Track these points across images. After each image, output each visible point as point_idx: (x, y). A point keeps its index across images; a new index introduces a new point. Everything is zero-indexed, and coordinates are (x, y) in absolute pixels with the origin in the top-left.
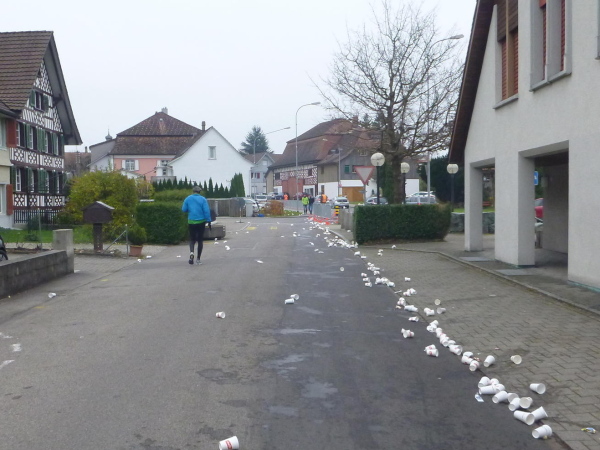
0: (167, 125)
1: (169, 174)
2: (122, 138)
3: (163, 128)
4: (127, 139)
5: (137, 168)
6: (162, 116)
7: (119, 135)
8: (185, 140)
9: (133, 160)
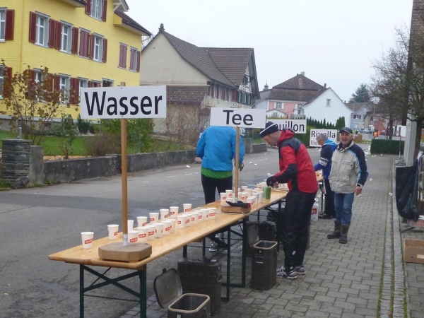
0: (303, 83)
1: (301, 114)
2: (275, 90)
3: (301, 85)
4: (279, 90)
5: (283, 107)
6: (301, 77)
7: (274, 88)
8: (314, 93)
9: (281, 103)
